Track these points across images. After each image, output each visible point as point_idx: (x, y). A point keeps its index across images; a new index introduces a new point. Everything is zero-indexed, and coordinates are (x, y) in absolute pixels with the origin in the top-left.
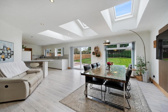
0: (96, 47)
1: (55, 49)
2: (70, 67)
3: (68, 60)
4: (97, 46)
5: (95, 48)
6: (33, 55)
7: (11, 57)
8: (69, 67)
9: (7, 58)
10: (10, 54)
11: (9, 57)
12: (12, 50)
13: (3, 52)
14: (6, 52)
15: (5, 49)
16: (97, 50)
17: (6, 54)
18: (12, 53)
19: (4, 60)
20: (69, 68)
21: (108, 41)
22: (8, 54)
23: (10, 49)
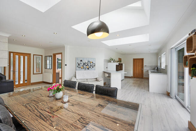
6: (145, 66)
7: (93, 67)
9: (90, 68)
10: (92, 66)
11: (92, 67)
12: (94, 63)
13: (87, 65)
14: (89, 64)
15: (89, 62)
17: (90, 66)
18: (94, 65)
19: (88, 69)
22: (91, 65)
23: (92, 63)
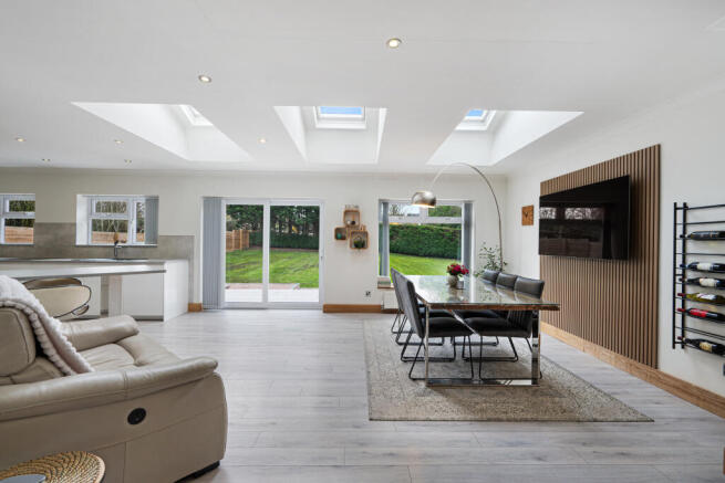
0: (352, 208)
1: (79, 196)
2: (201, 301)
3: (191, 266)
4: (357, 207)
5: (347, 213)
8: (195, 301)
16: (353, 223)
20: (193, 308)
21: (428, 195)
